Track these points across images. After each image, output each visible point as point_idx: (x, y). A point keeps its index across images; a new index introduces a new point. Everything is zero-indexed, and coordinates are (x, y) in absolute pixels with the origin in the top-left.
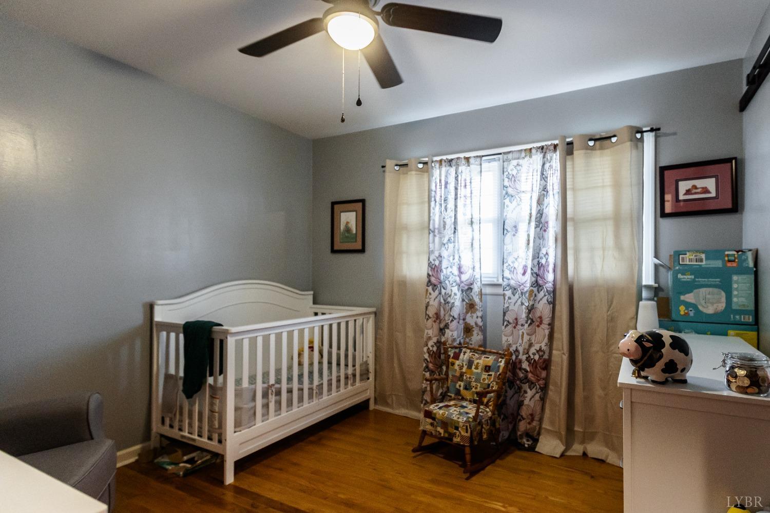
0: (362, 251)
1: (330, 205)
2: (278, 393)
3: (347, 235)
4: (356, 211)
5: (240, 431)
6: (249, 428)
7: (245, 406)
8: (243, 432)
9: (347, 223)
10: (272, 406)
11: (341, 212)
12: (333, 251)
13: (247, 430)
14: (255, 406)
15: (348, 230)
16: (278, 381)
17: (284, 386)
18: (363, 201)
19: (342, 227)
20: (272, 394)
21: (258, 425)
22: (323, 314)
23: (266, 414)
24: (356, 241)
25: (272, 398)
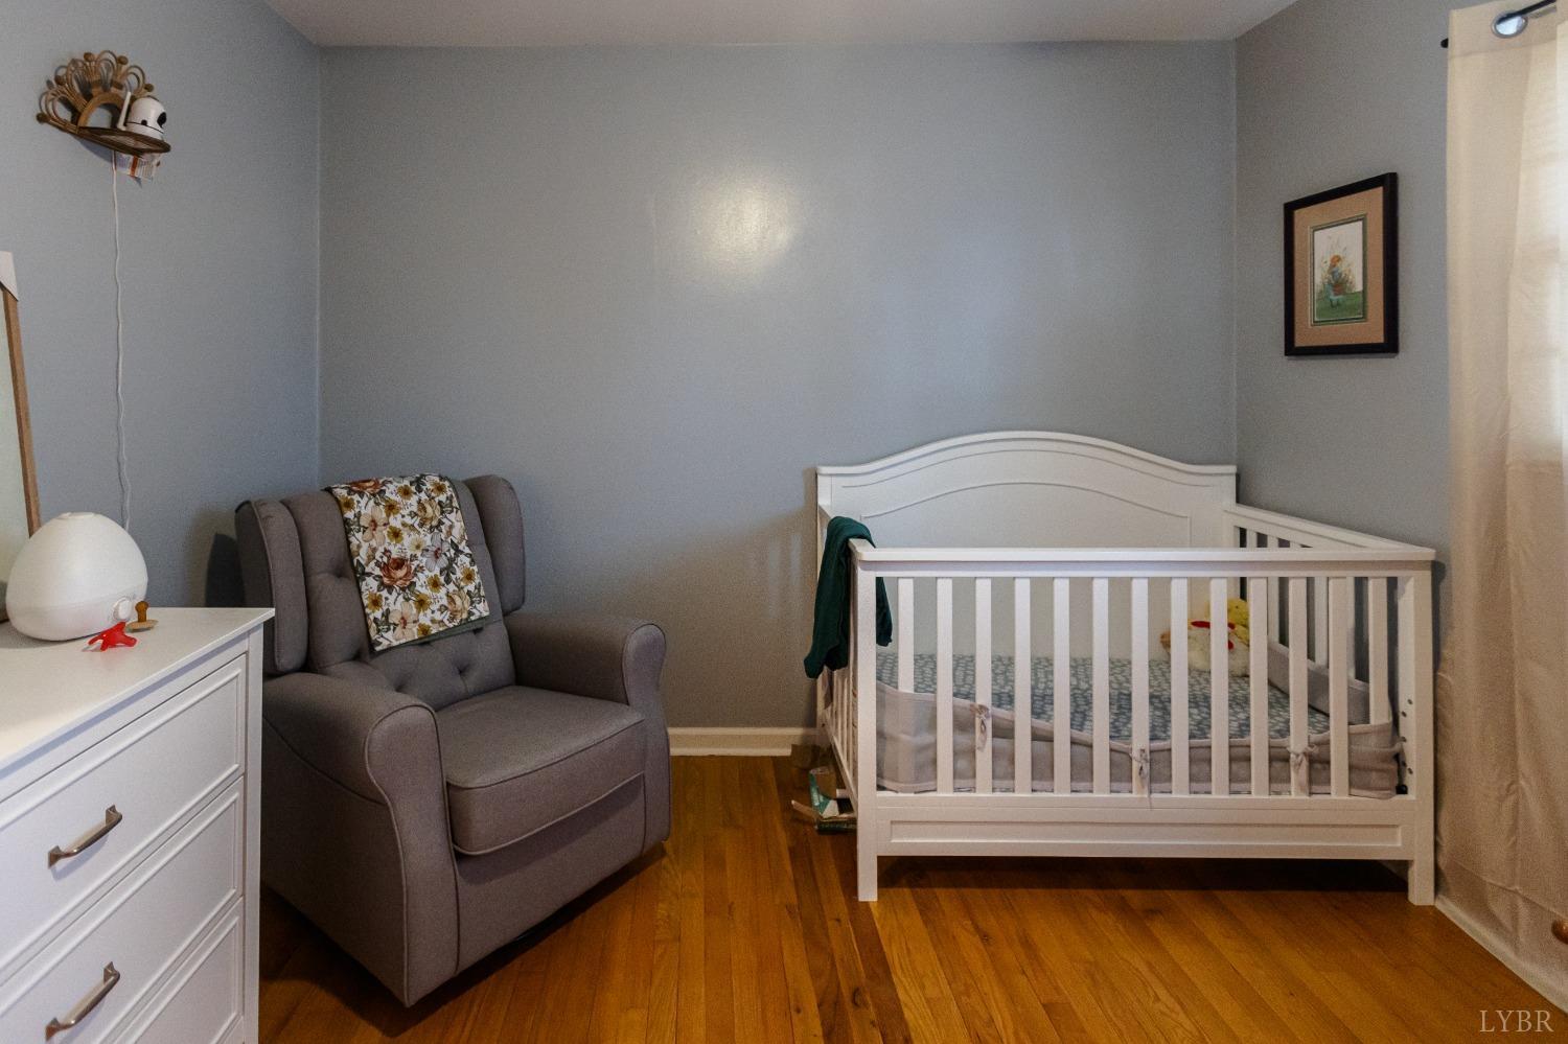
0: (1390, 345)
1: (1281, 211)
2: (1004, 732)
3: (1334, 298)
4: (1363, 219)
5: (896, 792)
6: (915, 793)
7: (904, 737)
8: (901, 795)
9: (1336, 260)
10: (984, 760)
11: (1316, 229)
12: (1292, 350)
13: (912, 795)
14: (934, 745)
15: (1338, 284)
16: (1004, 698)
17: (1022, 717)
18: (1388, 184)
19: (1320, 276)
20: (983, 732)
21: (941, 795)
22: (1283, 543)
23: (964, 776)
24: (1364, 317)
25: (984, 742)
